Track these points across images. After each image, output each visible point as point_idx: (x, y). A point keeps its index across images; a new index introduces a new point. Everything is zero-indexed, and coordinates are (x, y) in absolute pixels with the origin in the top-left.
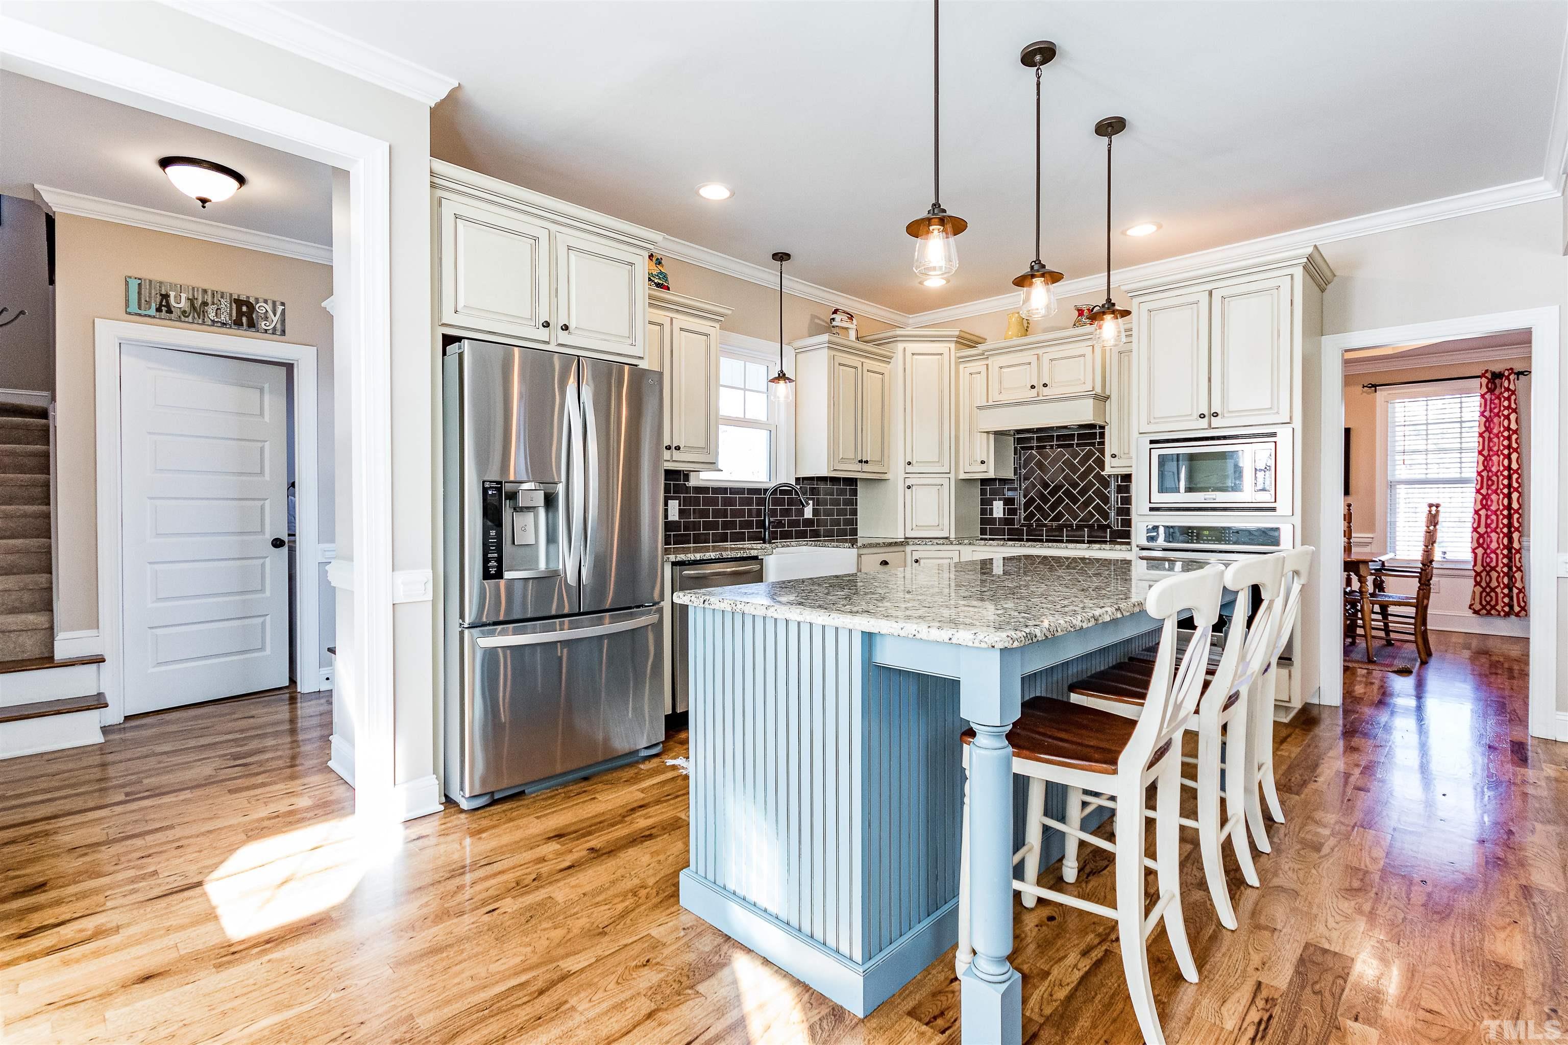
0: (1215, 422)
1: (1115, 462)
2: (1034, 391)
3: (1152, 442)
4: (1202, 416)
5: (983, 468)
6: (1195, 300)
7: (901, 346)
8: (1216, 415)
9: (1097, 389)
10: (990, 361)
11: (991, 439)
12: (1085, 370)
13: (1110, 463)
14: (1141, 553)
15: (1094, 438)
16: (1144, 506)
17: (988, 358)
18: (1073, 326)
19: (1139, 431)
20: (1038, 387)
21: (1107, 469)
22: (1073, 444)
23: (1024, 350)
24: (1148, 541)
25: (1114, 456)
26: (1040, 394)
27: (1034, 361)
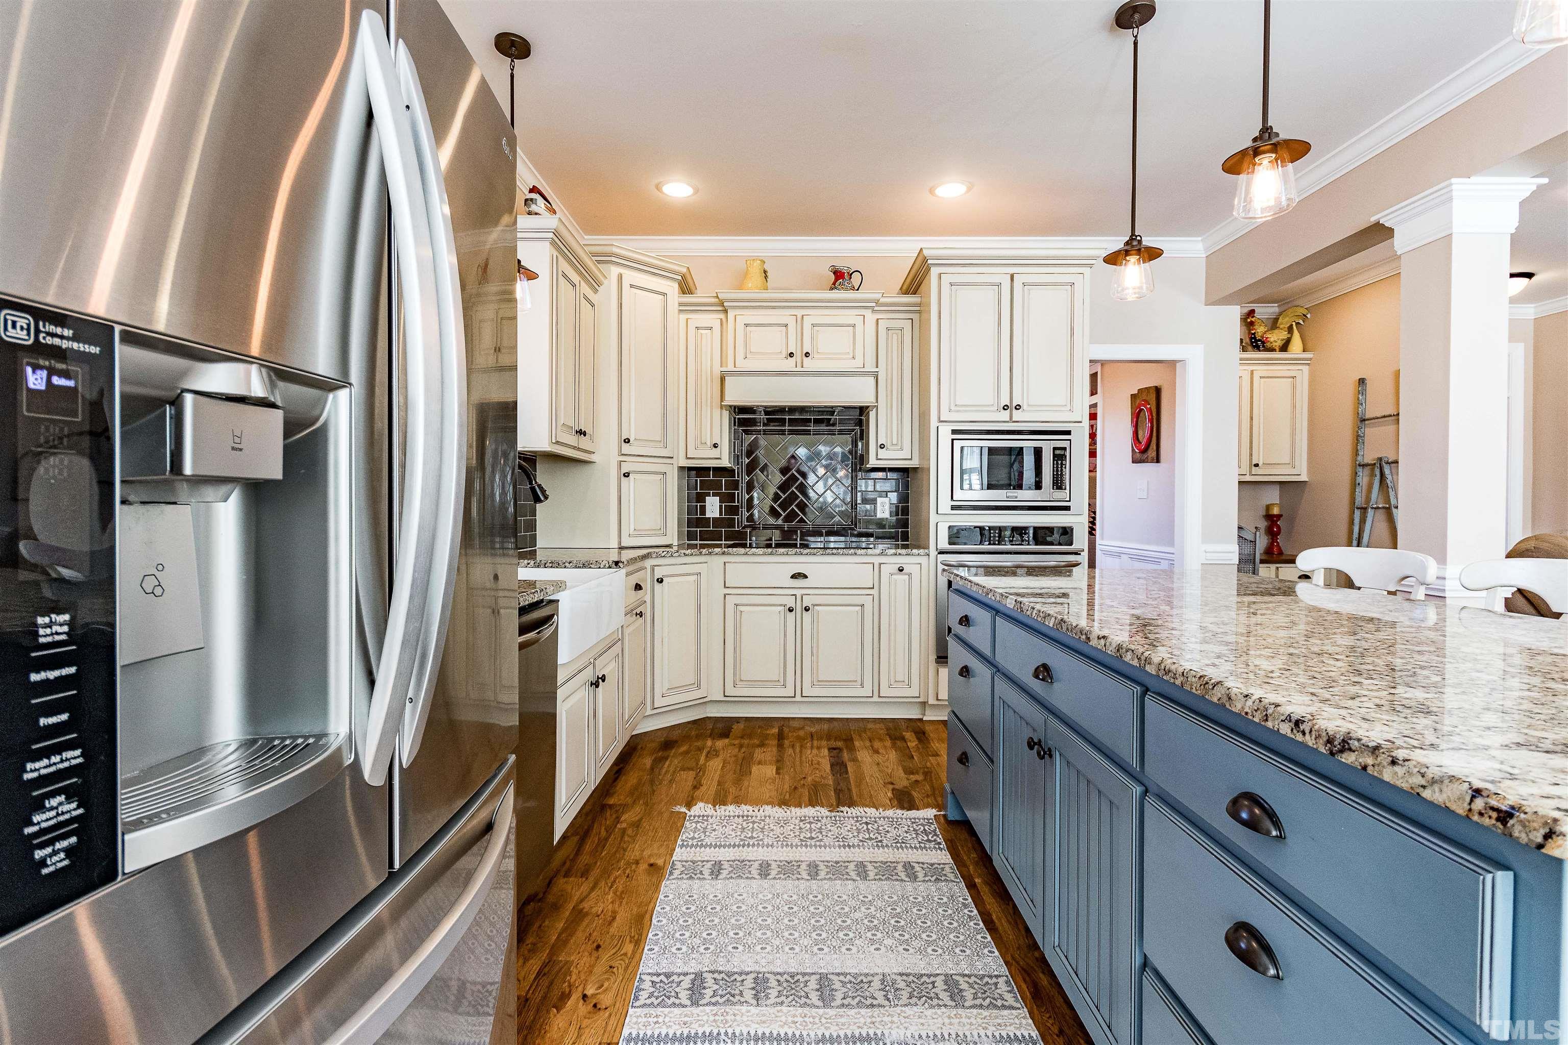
0: (1017, 415)
1: (882, 453)
2: (792, 361)
3: (954, 432)
4: (1005, 408)
5: (715, 453)
6: (997, 281)
7: (615, 271)
8: (1018, 407)
9: (870, 367)
10: (731, 314)
11: (726, 414)
12: (854, 344)
13: (877, 455)
14: (942, 557)
15: (834, 425)
16: (945, 504)
17: (726, 311)
18: (831, 289)
19: (939, 418)
20: (798, 356)
21: (873, 462)
22: (809, 431)
23: (780, 307)
24: (950, 544)
25: (882, 446)
26: (799, 365)
27: (791, 322)
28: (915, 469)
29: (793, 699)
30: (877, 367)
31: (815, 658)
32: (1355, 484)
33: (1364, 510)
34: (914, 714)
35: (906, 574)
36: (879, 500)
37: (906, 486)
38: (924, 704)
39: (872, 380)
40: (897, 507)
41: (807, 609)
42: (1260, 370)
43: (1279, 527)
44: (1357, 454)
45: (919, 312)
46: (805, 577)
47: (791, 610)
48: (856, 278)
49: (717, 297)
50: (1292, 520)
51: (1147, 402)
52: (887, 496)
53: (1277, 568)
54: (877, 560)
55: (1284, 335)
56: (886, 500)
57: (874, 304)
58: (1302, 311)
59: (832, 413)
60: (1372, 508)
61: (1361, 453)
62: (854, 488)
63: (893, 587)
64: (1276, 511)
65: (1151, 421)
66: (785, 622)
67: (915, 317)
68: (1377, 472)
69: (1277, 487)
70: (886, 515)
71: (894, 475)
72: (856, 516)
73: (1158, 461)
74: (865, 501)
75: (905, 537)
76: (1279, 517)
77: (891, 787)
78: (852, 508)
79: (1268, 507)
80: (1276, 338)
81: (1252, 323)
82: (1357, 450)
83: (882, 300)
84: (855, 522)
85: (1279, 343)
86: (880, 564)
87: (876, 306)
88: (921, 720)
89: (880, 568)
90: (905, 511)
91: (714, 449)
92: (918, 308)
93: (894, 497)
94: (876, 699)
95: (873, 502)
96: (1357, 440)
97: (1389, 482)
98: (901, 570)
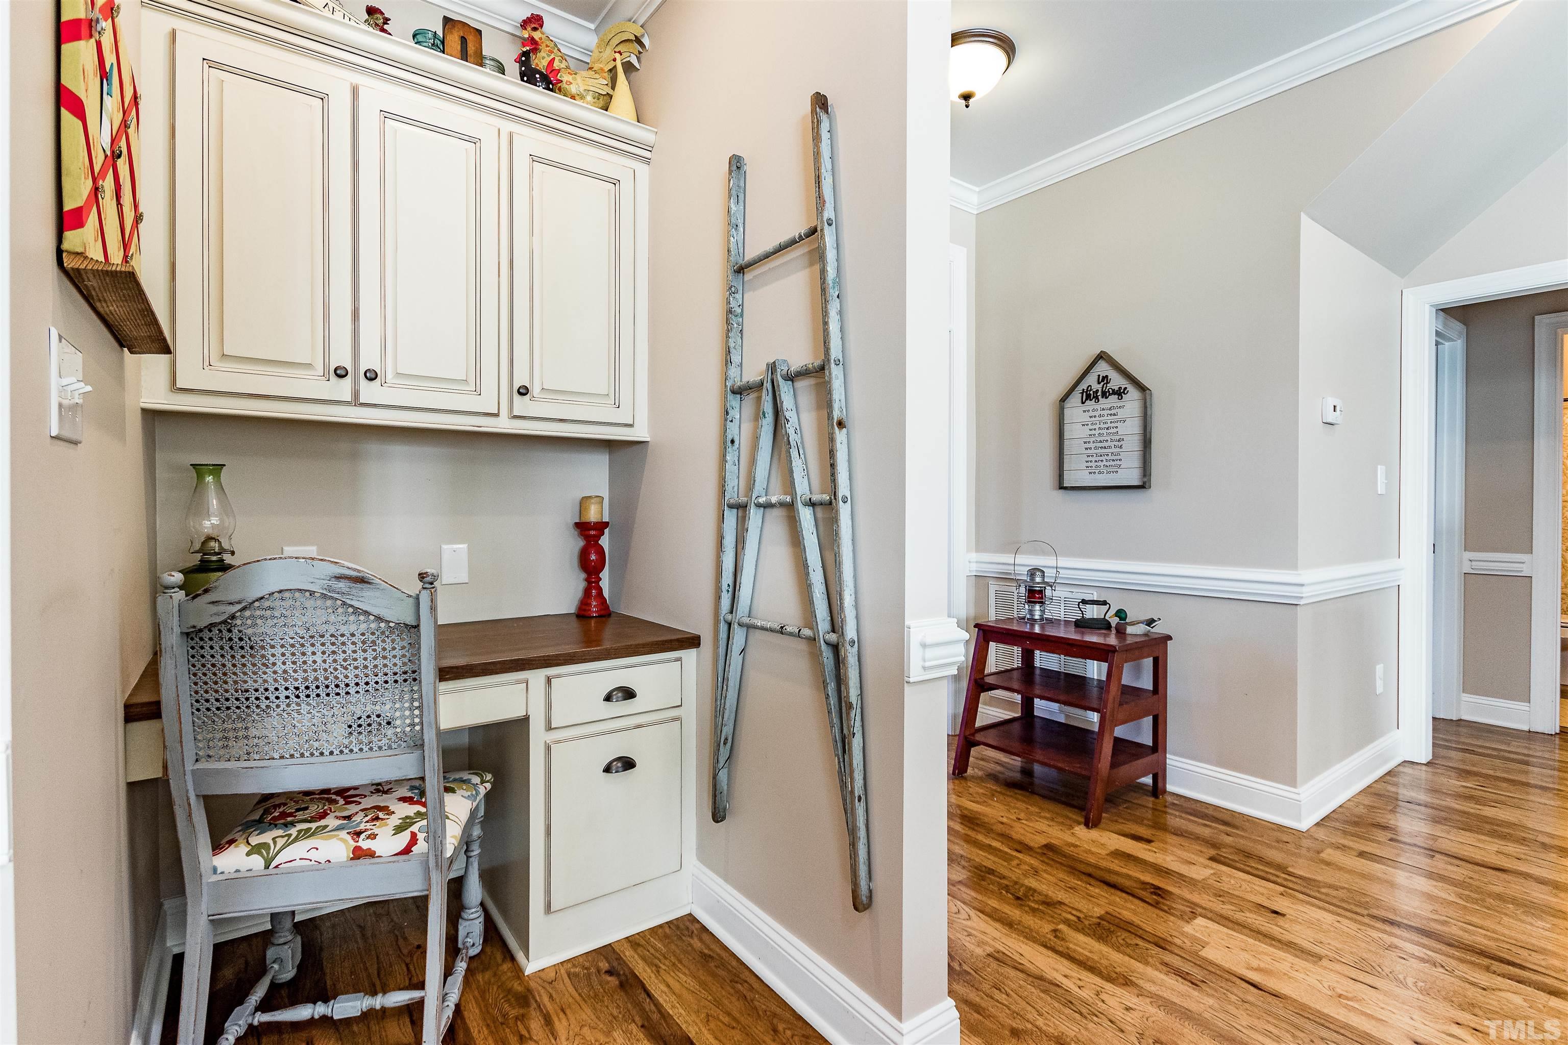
32: (725, 443)
33: (741, 508)
42: (531, 140)
43: (601, 552)
44: (728, 362)
50: (625, 531)
53: (549, 680)
58: (635, 31)
60: (759, 505)
61: (736, 358)
64: (593, 516)
68: (768, 407)
76: (601, 527)
81: (533, 44)
82: (728, 352)
96: (728, 322)
97: (791, 431)
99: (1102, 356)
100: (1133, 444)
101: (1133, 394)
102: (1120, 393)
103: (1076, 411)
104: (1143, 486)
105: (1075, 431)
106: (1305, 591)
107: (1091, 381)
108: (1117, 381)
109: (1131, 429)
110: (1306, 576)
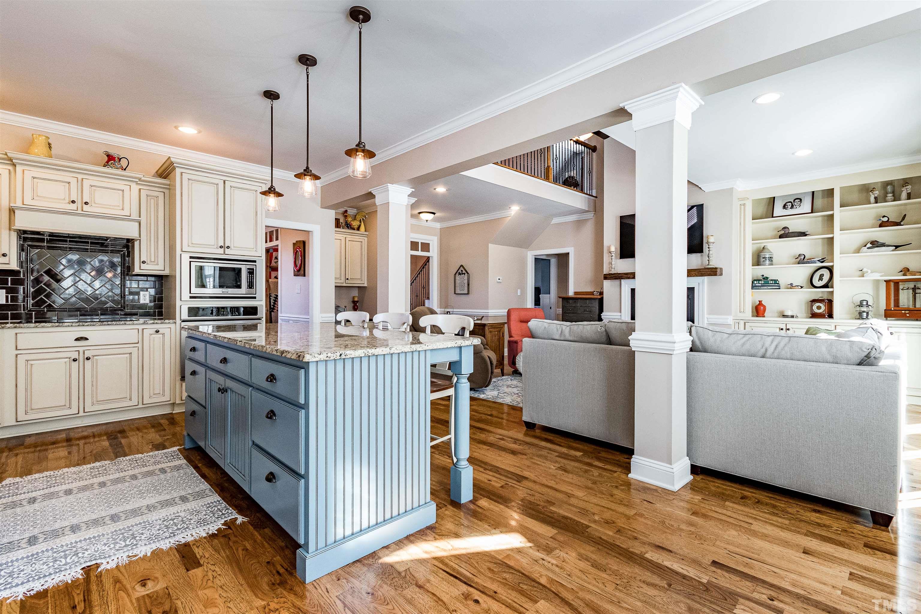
0: (228, 251)
2: (73, 206)
4: (222, 247)
5: (4, 260)
6: (216, 183)
8: (228, 247)
9: (135, 216)
10: (19, 168)
11: (14, 236)
12: (123, 201)
13: (140, 267)
14: (183, 324)
15: (106, 246)
16: (186, 295)
17: (14, 165)
18: (105, 166)
19: (182, 249)
20: (79, 204)
21: (137, 271)
22: (88, 249)
23: (63, 170)
24: (189, 316)
25: (144, 262)
26: (80, 208)
27: (73, 182)
28: (167, 276)
29: (77, 415)
30: (140, 217)
31: (94, 388)
34: (167, 411)
35: (161, 334)
36: (142, 293)
37: (161, 285)
38: (173, 404)
39: (137, 224)
40: (155, 297)
41: (88, 359)
42: (349, 237)
43: (357, 306)
45: (169, 189)
46: (86, 339)
47: (75, 360)
48: (124, 163)
49: (6, 154)
51: (300, 248)
52: (147, 291)
54: (141, 327)
55: (358, 223)
56: (147, 293)
57: (138, 180)
58: (365, 214)
59: (106, 240)
62: (123, 285)
63: (152, 342)
64: (356, 299)
65: (301, 256)
66: (70, 369)
67: (167, 191)
69: (357, 289)
70: (147, 301)
71: (153, 279)
72: (124, 303)
73: (304, 276)
74: (131, 293)
75: (160, 314)
76: (357, 302)
77: (151, 444)
78: (121, 297)
79: (354, 298)
80: (355, 224)
81: (346, 216)
83: (143, 178)
84: (123, 307)
85: (356, 227)
86: (143, 329)
87: (139, 181)
88: (172, 413)
89: (143, 331)
90: (161, 299)
91: (2, 257)
92: (168, 187)
93: (152, 291)
94: (140, 406)
95: (138, 294)
98: (157, 332)
99: (462, 266)
100: (466, 285)
101: (466, 274)
102: (464, 274)
103: (458, 277)
104: (468, 294)
105: (458, 282)
106: (489, 314)
107: (460, 271)
108: (464, 272)
109: (466, 282)
110: (489, 311)
